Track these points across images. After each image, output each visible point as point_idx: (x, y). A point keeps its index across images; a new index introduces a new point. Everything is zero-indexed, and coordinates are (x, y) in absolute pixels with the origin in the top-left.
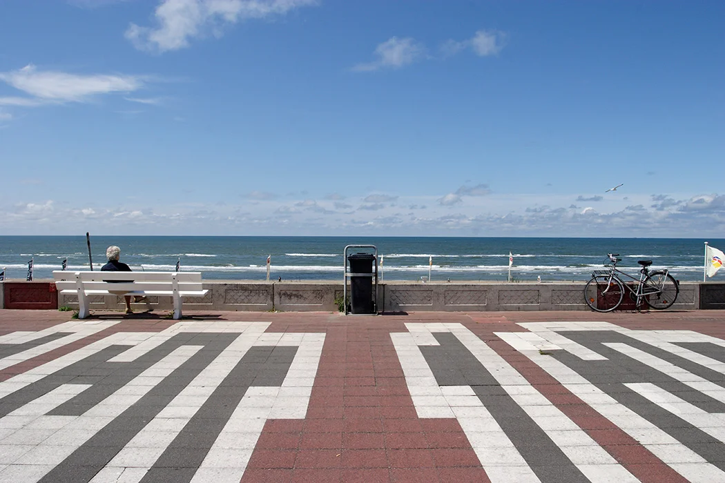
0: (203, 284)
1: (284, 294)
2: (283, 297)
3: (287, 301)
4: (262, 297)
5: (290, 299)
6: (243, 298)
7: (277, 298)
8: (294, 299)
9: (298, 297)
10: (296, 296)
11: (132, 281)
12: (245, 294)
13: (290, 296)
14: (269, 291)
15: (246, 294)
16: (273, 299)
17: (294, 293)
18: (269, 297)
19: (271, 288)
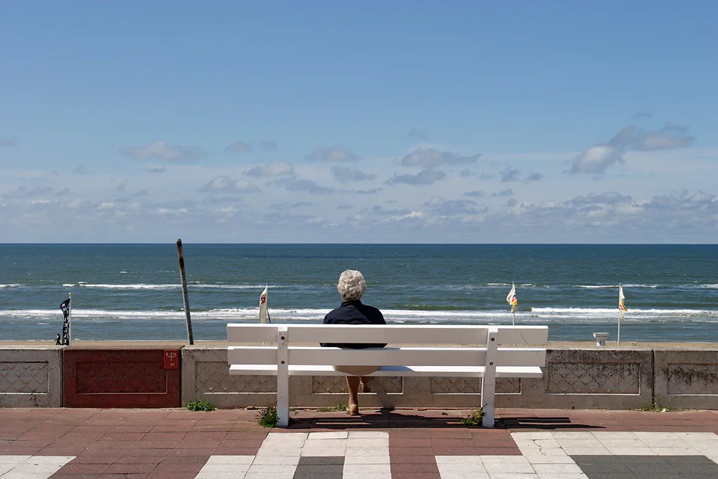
0: (549, 352)
1: (676, 372)
2: (673, 379)
3: (684, 387)
4: (629, 379)
5: (689, 381)
6: (586, 379)
7: (660, 380)
8: (697, 383)
9: (705, 378)
10: (702, 376)
11: (382, 346)
12: (591, 371)
13: (689, 377)
14: (642, 365)
15: (594, 371)
16: (652, 384)
17: (699, 369)
18: (645, 378)
19: (648, 359)
